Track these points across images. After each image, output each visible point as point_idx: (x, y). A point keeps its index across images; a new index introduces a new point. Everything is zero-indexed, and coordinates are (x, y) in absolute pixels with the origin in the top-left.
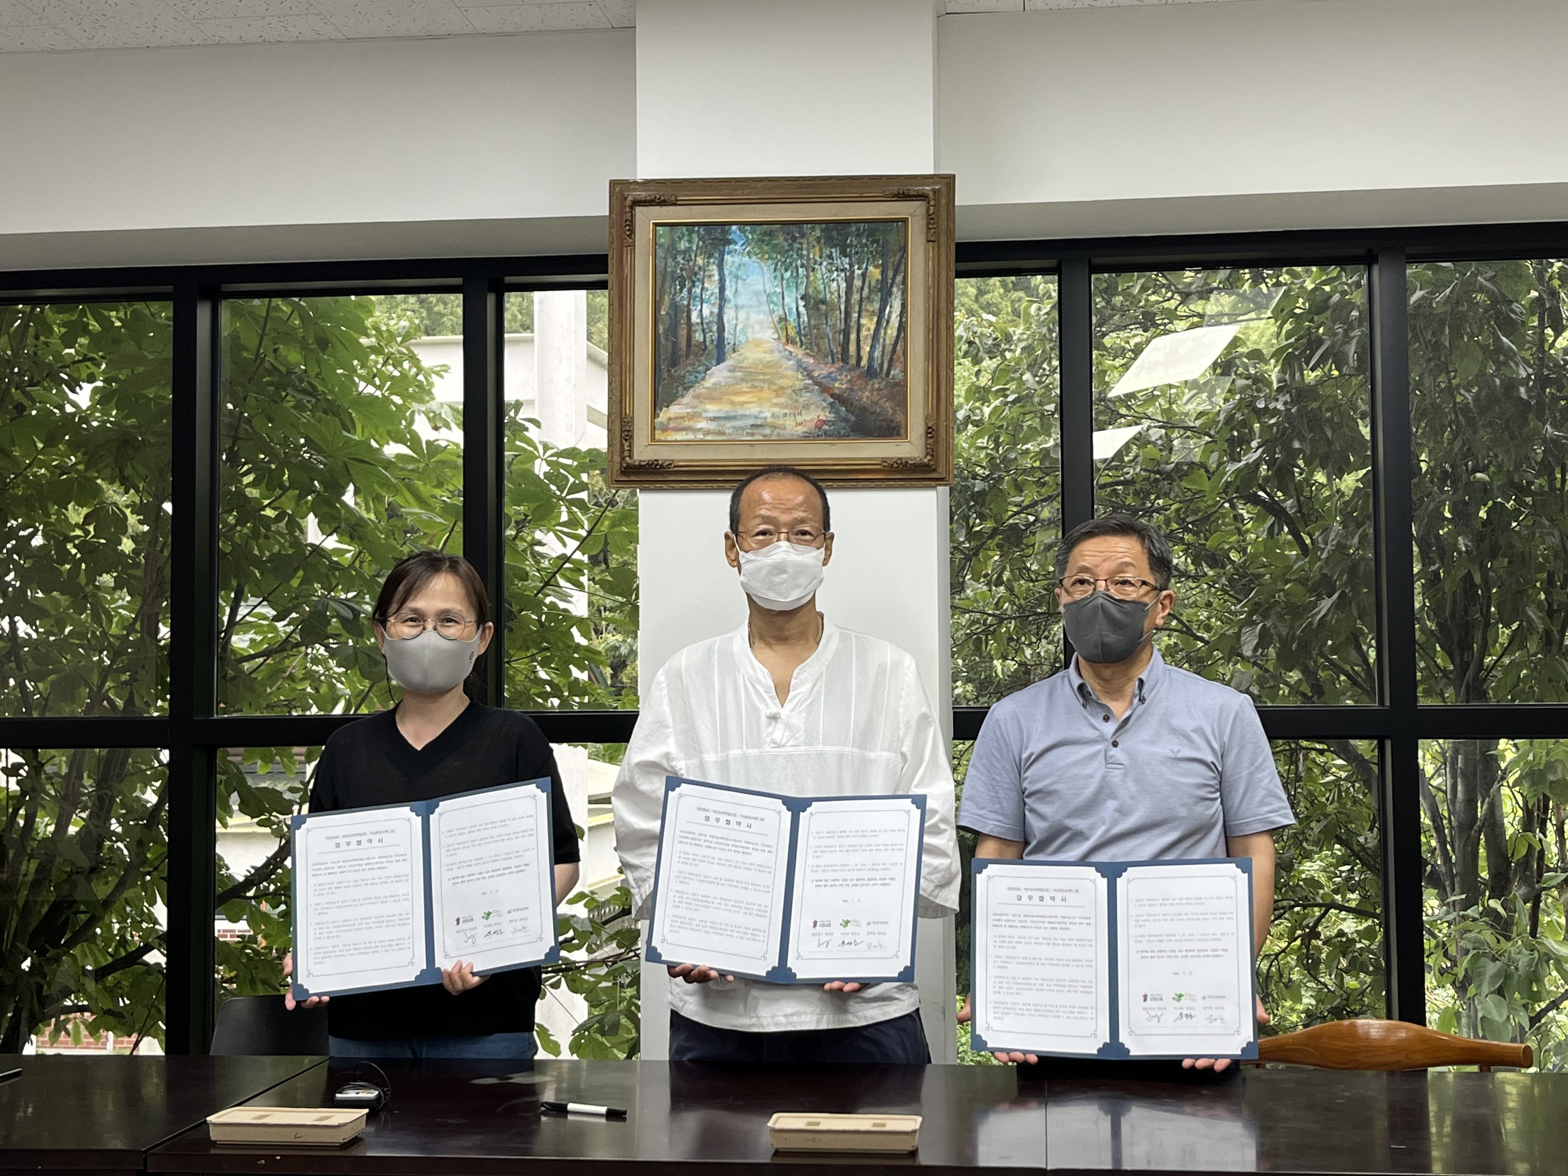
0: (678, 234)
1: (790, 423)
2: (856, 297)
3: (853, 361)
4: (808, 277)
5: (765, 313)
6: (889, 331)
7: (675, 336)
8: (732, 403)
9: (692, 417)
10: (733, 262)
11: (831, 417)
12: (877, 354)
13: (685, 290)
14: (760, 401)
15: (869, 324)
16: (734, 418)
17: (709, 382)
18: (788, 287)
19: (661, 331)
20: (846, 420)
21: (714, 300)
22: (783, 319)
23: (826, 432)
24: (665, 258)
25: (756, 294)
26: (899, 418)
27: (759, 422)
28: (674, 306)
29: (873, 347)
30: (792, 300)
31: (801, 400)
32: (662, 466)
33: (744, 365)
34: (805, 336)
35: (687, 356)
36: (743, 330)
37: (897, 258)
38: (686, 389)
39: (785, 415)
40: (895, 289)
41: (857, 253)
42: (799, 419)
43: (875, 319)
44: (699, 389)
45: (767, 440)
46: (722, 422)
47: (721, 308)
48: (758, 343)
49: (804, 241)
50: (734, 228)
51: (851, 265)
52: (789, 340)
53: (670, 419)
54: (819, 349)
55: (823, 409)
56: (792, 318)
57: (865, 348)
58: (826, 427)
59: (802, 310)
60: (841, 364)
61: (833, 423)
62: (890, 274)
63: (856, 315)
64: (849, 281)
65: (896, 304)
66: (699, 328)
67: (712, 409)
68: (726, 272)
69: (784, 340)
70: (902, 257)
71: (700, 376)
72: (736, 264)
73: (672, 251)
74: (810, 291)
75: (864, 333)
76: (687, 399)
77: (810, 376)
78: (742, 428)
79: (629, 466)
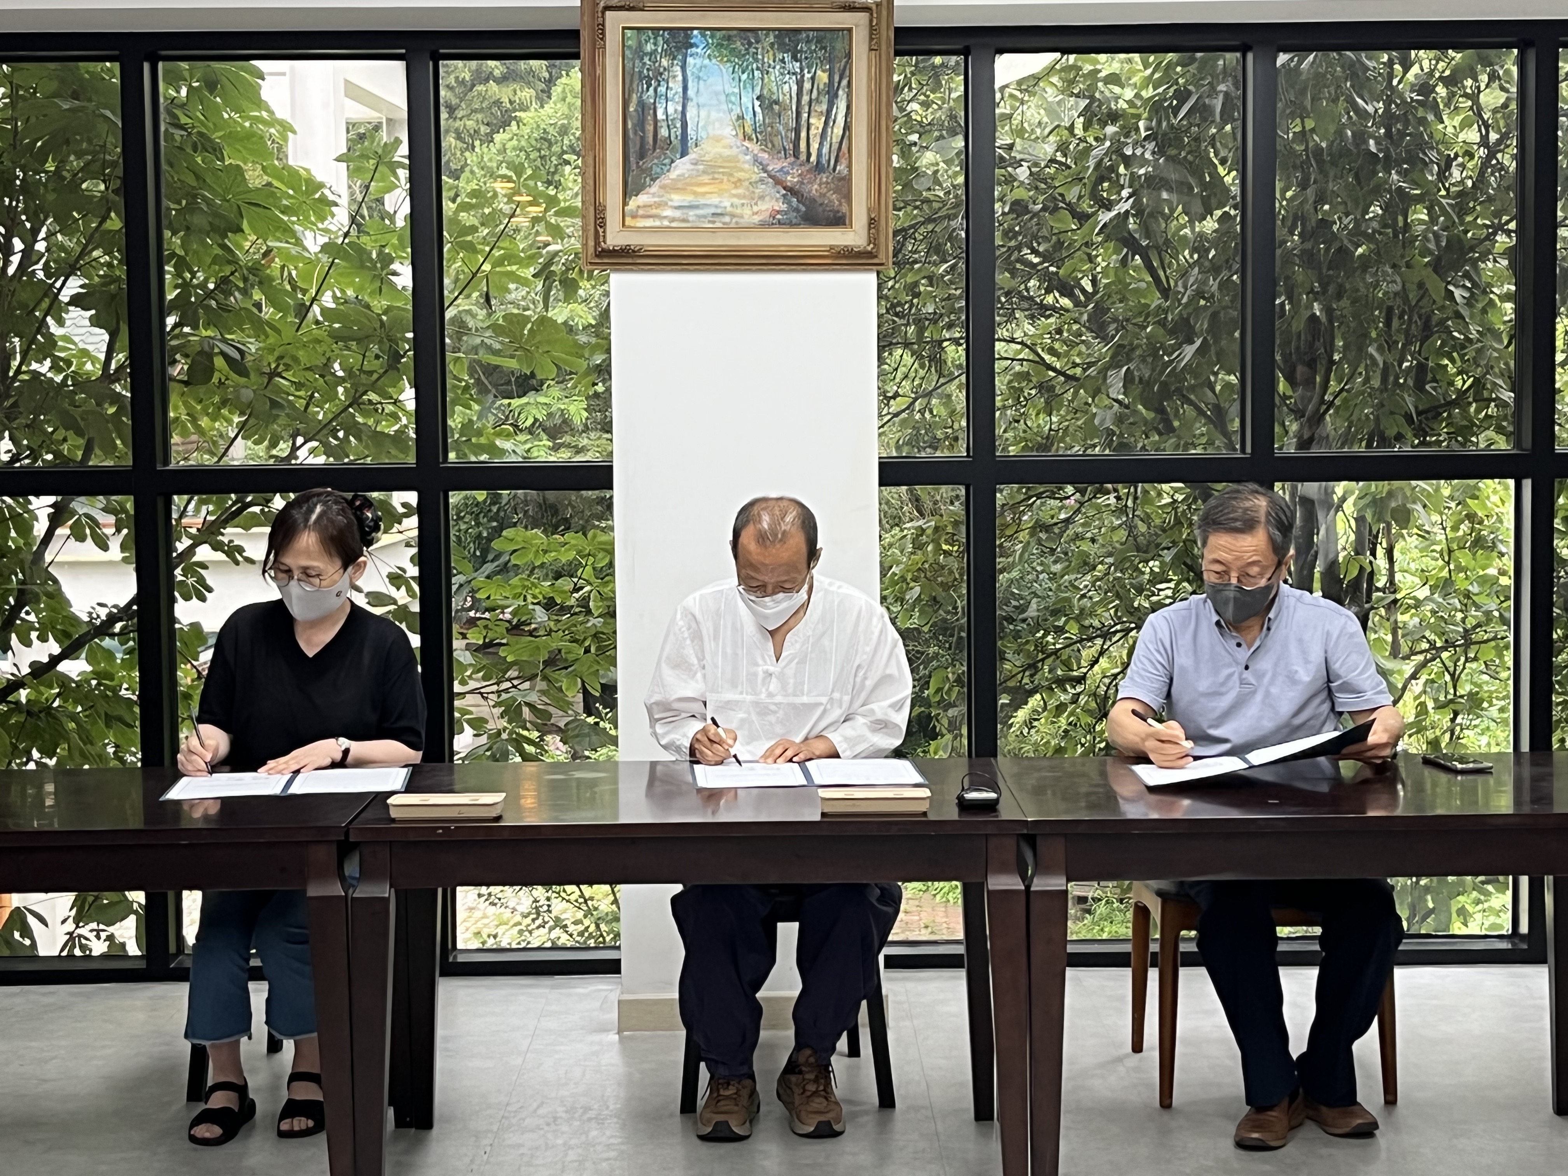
0: (644, 37)
1: (747, 212)
2: (805, 99)
3: (803, 157)
4: (762, 79)
5: (724, 112)
6: (835, 130)
7: (643, 131)
8: (695, 193)
9: (659, 205)
10: (695, 65)
11: (784, 207)
12: (825, 150)
13: (651, 89)
14: (720, 192)
15: (817, 123)
16: (697, 207)
17: (673, 175)
18: (745, 88)
19: (630, 125)
20: (797, 210)
21: (678, 98)
22: (741, 118)
23: (779, 220)
24: (633, 60)
25: (717, 94)
26: (844, 209)
27: (719, 211)
28: (642, 104)
29: (821, 144)
30: (748, 100)
31: (757, 191)
32: (634, 251)
33: (707, 158)
34: (761, 133)
35: (654, 150)
36: (705, 128)
37: (843, 63)
38: (653, 180)
39: (743, 205)
40: (840, 92)
41: (806, 58)
42: (755, 209)
43: (823, 119)
44: (664, 180)
45: (726, 228)
46: (685, 211)
47: (684, 107)
48: (718, 139)
49: (759, 46)
50: (695, 32)
51: (802, 70)
52: (746, 137)
53: (639, 207)
54: (773, 146)
55: (777, 200)
56: (749, 117)
57: (815, 146)
58: (779, 216)
59: (758, 109)
60: (793, 159)
61: (786, 213)
62: (837, 78)
63: (806, 115)
64: (800, 84)
65: (841, 105)
66: (664, 124)
67: (677, 199)
68: (689, 73)
69: (741, 136)
70: (847, 62)
71: (665, 169)
72: (698, 66)
73: (639, 52)
74: (765, 92)
75: (813, 131)
76: (654, 189)
77: (765, 170)
78: (705, 217)
79: (603, 250)
